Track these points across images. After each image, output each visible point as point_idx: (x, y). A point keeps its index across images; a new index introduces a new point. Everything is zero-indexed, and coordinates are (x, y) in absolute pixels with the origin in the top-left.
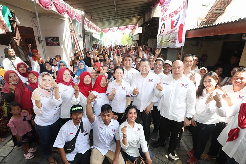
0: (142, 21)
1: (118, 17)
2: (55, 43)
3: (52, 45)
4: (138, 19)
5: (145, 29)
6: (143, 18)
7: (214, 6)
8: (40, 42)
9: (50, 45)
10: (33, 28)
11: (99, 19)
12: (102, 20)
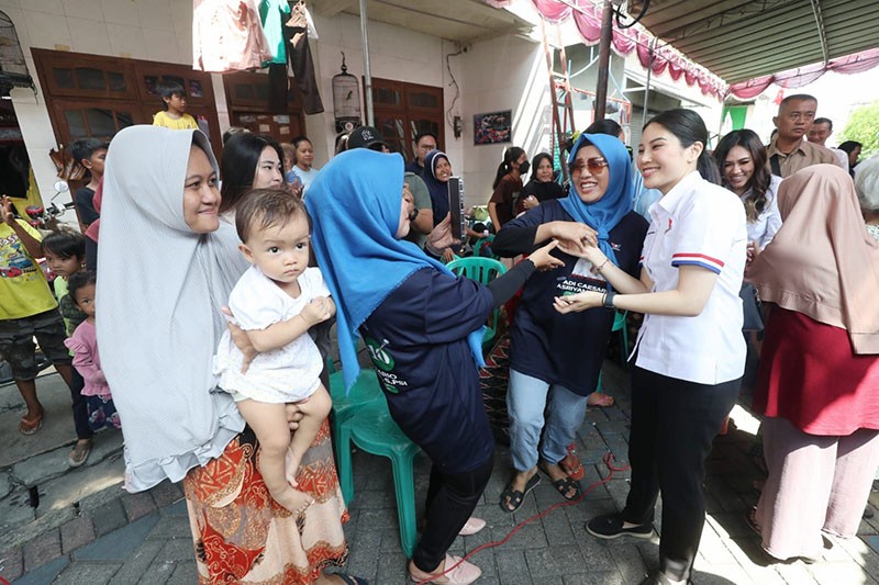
2: (499, 133)
3: (490, 142)
8: (457, 134)
9: (485, 143)
10: (442, 89)
11: (706, 18)
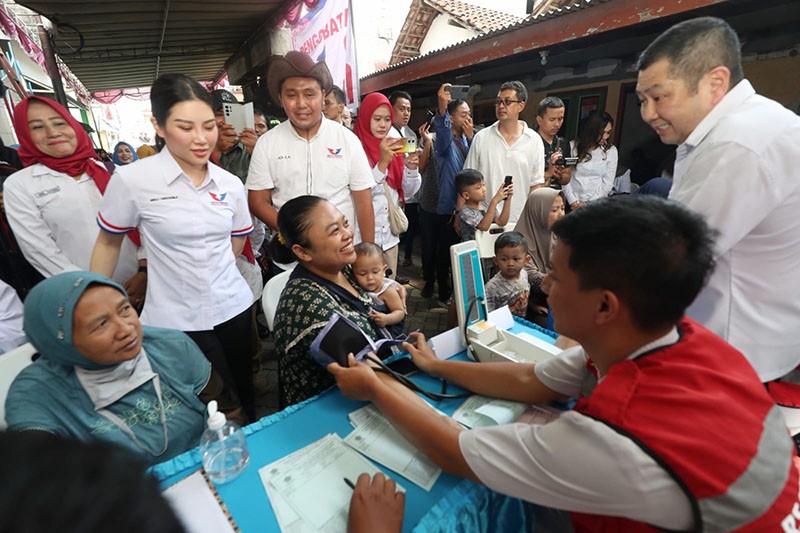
0: (244, 65)
1: (165, 52)
4: (226, 61)
5: (251, 92)
6: (243, 59)
7: (400, 40)
11: (98, 51)
12: (105, 55)
